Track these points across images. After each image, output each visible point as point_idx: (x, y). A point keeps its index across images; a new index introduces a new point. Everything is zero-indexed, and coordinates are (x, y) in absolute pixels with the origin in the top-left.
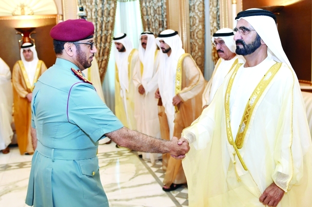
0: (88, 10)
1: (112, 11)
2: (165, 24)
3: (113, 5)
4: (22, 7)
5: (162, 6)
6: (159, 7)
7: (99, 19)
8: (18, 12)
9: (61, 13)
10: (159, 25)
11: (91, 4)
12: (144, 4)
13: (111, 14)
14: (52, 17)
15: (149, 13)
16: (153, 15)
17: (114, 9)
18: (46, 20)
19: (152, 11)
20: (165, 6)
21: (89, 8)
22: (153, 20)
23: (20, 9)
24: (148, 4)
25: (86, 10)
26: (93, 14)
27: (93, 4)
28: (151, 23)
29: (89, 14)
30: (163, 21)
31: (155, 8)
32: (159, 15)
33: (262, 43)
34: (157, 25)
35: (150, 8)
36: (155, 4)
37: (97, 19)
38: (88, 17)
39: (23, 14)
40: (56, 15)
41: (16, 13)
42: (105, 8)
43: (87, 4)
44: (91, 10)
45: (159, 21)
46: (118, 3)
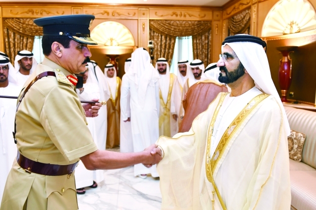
0: (155, 44)
1: (172, 45)
2: (209, 56)
3: (173, 41)
4: (112, 40)
5: (208, 43)
6: (205, 44)
7: (163, 51)
8: (108, 43)
9: (137, 45)
10: (205, 56)
11: (158, 40)
12: (195, 41)
13: (172, 47)
14: (131, 48)
15: (198, 48)
16: (201, 49)
17: (174, 44)
18: (126, 50)
19: (200, 47)
20: (210, 43)
21: (156, 43)
22: (201, 53)
23: (110, 41)
24: (198, 41)
25: (154, 44)
26: (159, 47)
27: (160, 40)
28: (199, 55)
29: (156, 46)
30: (208, 54)
31: (203, 44)
32: (205, 49)
33: (245, 72)
34: (204, 56)
35: (199, 44)
36: (203, 42)
37: (161, 50)
38: (155, 49)
39: (111, 45)
40: (133, 47)
41: (107, 44)
42: (167, 43)
43: (155, 39)
44: (158, 44)
45: (205, 54)
46: (177, 40)
